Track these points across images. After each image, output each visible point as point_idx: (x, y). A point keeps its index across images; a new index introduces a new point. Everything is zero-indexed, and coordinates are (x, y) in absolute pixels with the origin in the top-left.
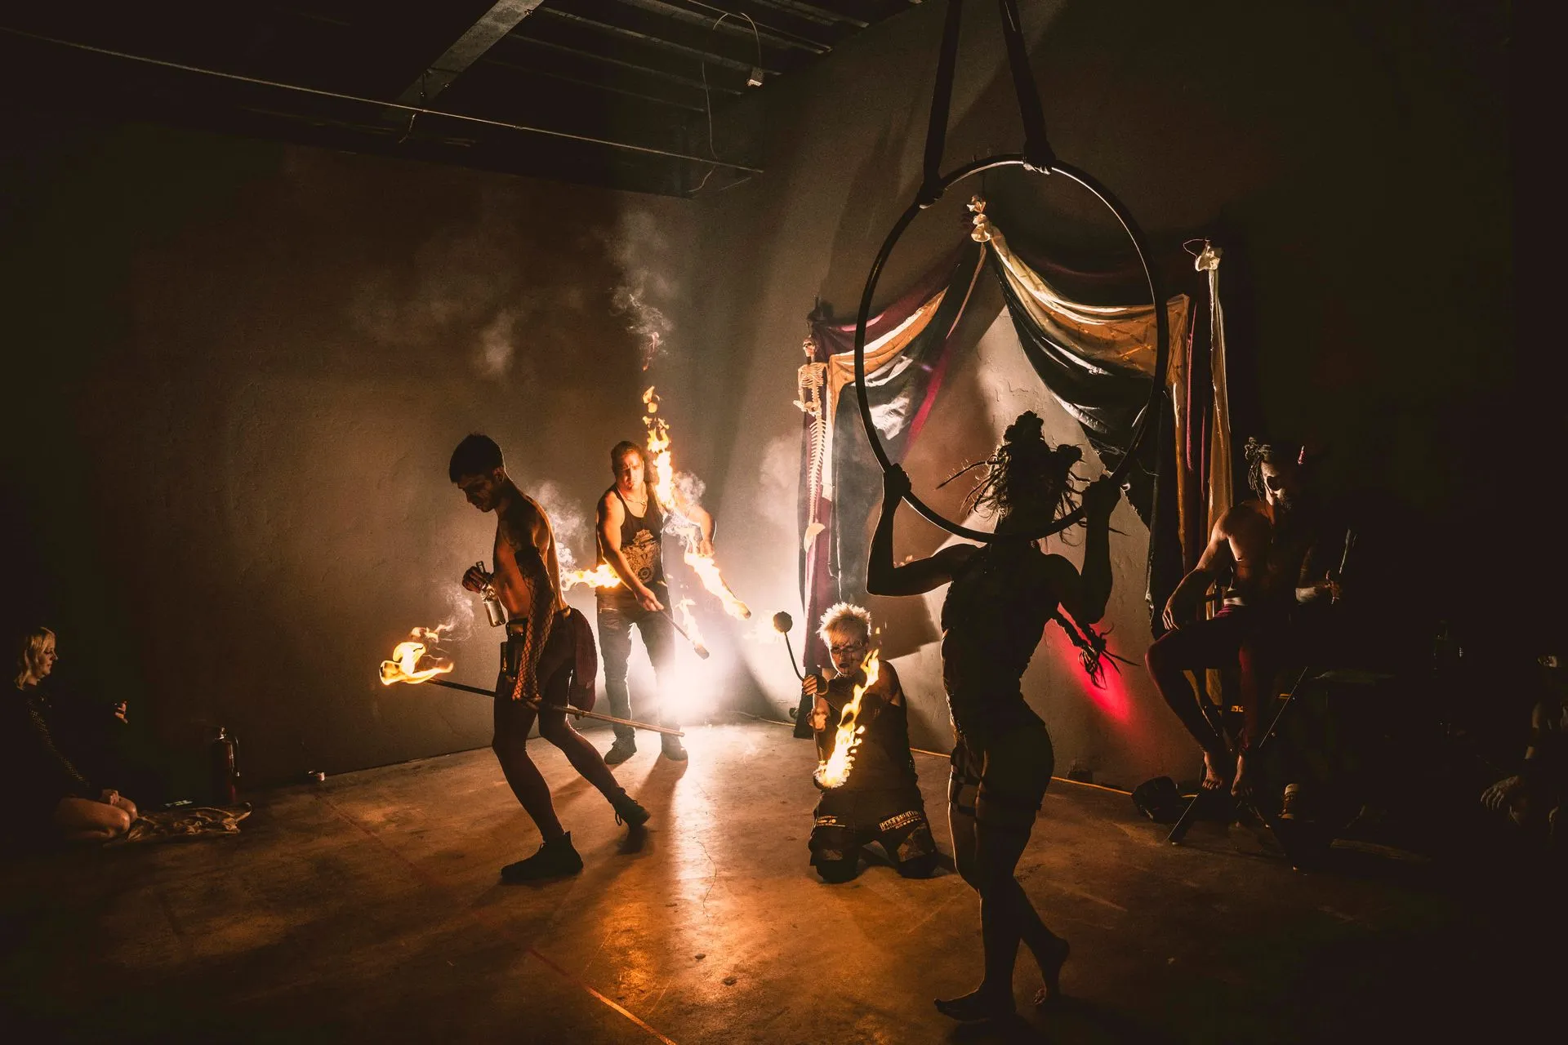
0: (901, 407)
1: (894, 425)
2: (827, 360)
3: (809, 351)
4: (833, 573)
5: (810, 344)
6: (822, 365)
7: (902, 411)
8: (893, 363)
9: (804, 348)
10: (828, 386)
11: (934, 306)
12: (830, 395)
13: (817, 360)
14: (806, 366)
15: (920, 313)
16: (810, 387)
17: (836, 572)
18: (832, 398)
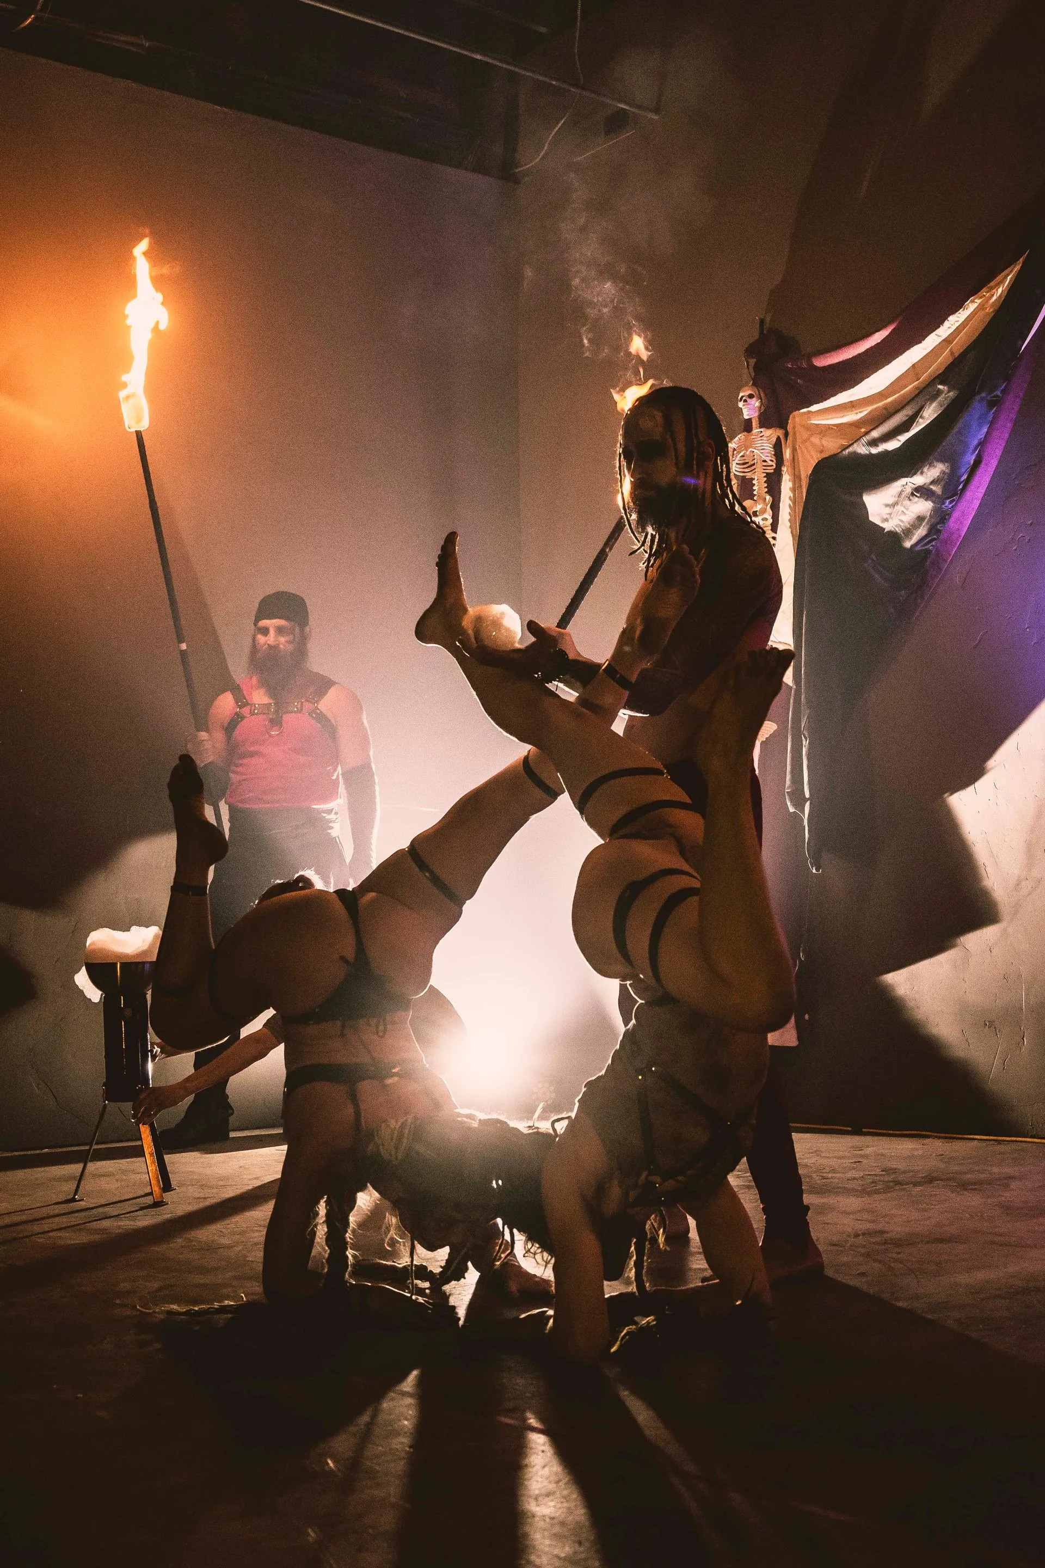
0: (933, 482)
1: (920, 519)
2: (781, 423)
3: (750, 409)
4: (795, 806)
5: (751, 396)
6: (771, 434)
7: (937, 489)
8: (920, 401)
9: (741, 404)
10: (784, 469)
11: (1000, 290)
12: (790, 484)
13: (765, 422)
14: (745, 433)
15: (971, 306)
16: (749, 475)
17: (799, 804)
18: (793, 490)
